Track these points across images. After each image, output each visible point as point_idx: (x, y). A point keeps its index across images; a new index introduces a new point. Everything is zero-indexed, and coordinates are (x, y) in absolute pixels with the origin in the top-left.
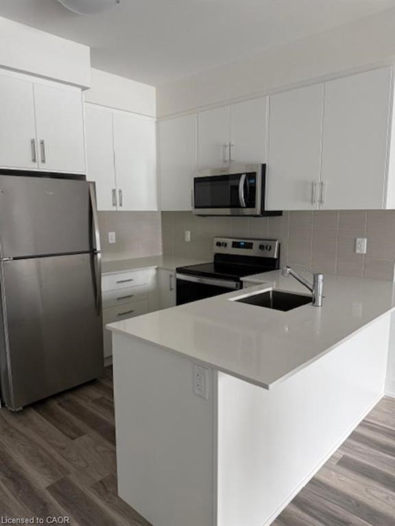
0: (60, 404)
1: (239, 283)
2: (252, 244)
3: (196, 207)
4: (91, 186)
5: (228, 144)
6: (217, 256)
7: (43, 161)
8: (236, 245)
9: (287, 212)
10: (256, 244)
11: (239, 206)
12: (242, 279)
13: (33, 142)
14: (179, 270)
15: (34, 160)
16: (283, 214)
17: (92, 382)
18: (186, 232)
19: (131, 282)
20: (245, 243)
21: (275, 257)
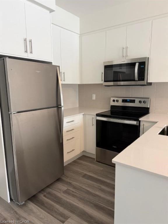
0: (45, 196)
1: (138, 122)
2: (135, 100)
3: (105, 81)
4: (58, 68)
5: (124, 47)
6: (112, 107)
7: (31, 52)
8: (124, 101)
9: (155, 83)
10: (137, 101)
11: (134, 80)
12: (140, 119)
13: (25, 40)
14: (98, 115)
15: (26, 51)
16: (152, 84)
17: (59, 180)
18: (93, 95)
19: (74, 122)
20: (130, 100)
21: (149, 107)
